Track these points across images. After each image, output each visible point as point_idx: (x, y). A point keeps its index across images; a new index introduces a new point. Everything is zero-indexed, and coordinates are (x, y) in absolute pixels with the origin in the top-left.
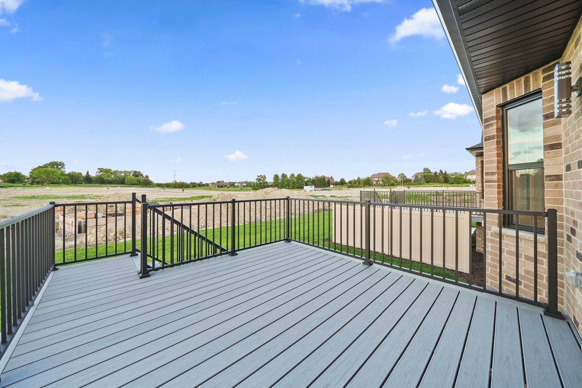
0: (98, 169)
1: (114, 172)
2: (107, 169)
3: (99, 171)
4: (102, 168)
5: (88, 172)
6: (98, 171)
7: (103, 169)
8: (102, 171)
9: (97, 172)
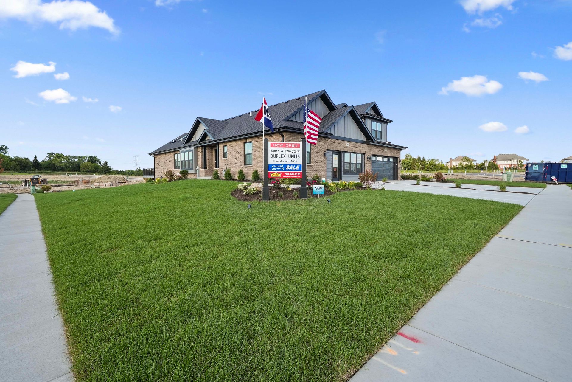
0: (48, 154)
1: (66, 157)
2: (59, 154)
3: (49, 156)
4: (52, 153)
5: (35, 157)
6: (47, 155)
7: (54, 154)
8: (52, 156)
9: (46, 157)
